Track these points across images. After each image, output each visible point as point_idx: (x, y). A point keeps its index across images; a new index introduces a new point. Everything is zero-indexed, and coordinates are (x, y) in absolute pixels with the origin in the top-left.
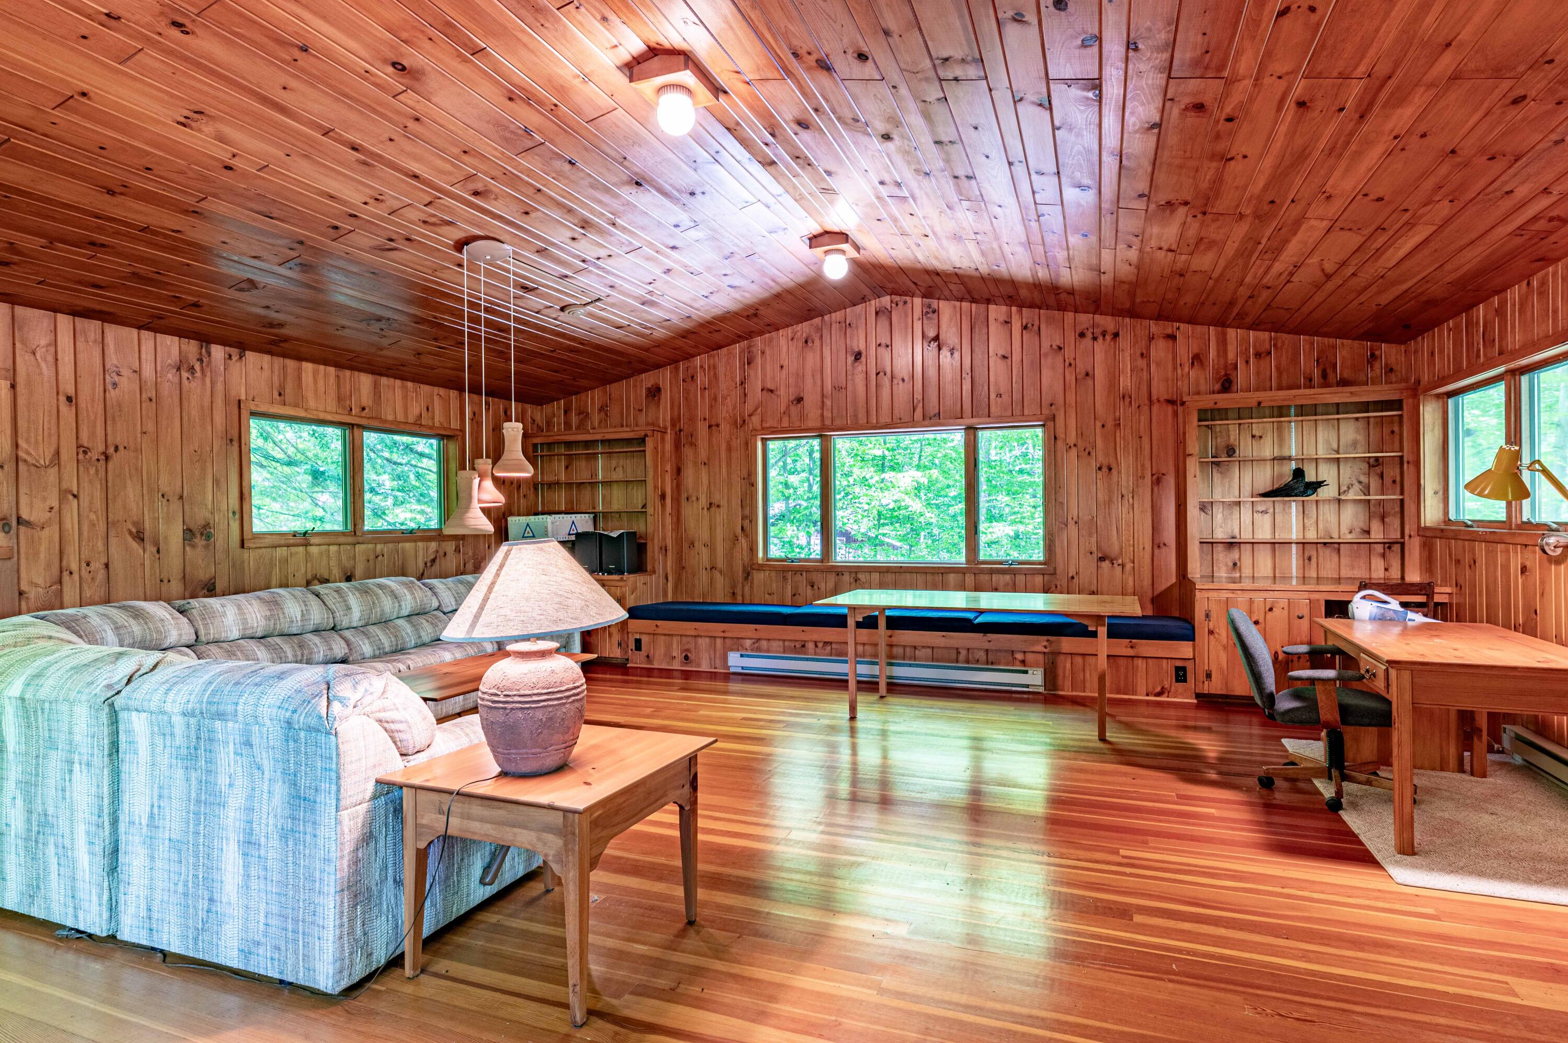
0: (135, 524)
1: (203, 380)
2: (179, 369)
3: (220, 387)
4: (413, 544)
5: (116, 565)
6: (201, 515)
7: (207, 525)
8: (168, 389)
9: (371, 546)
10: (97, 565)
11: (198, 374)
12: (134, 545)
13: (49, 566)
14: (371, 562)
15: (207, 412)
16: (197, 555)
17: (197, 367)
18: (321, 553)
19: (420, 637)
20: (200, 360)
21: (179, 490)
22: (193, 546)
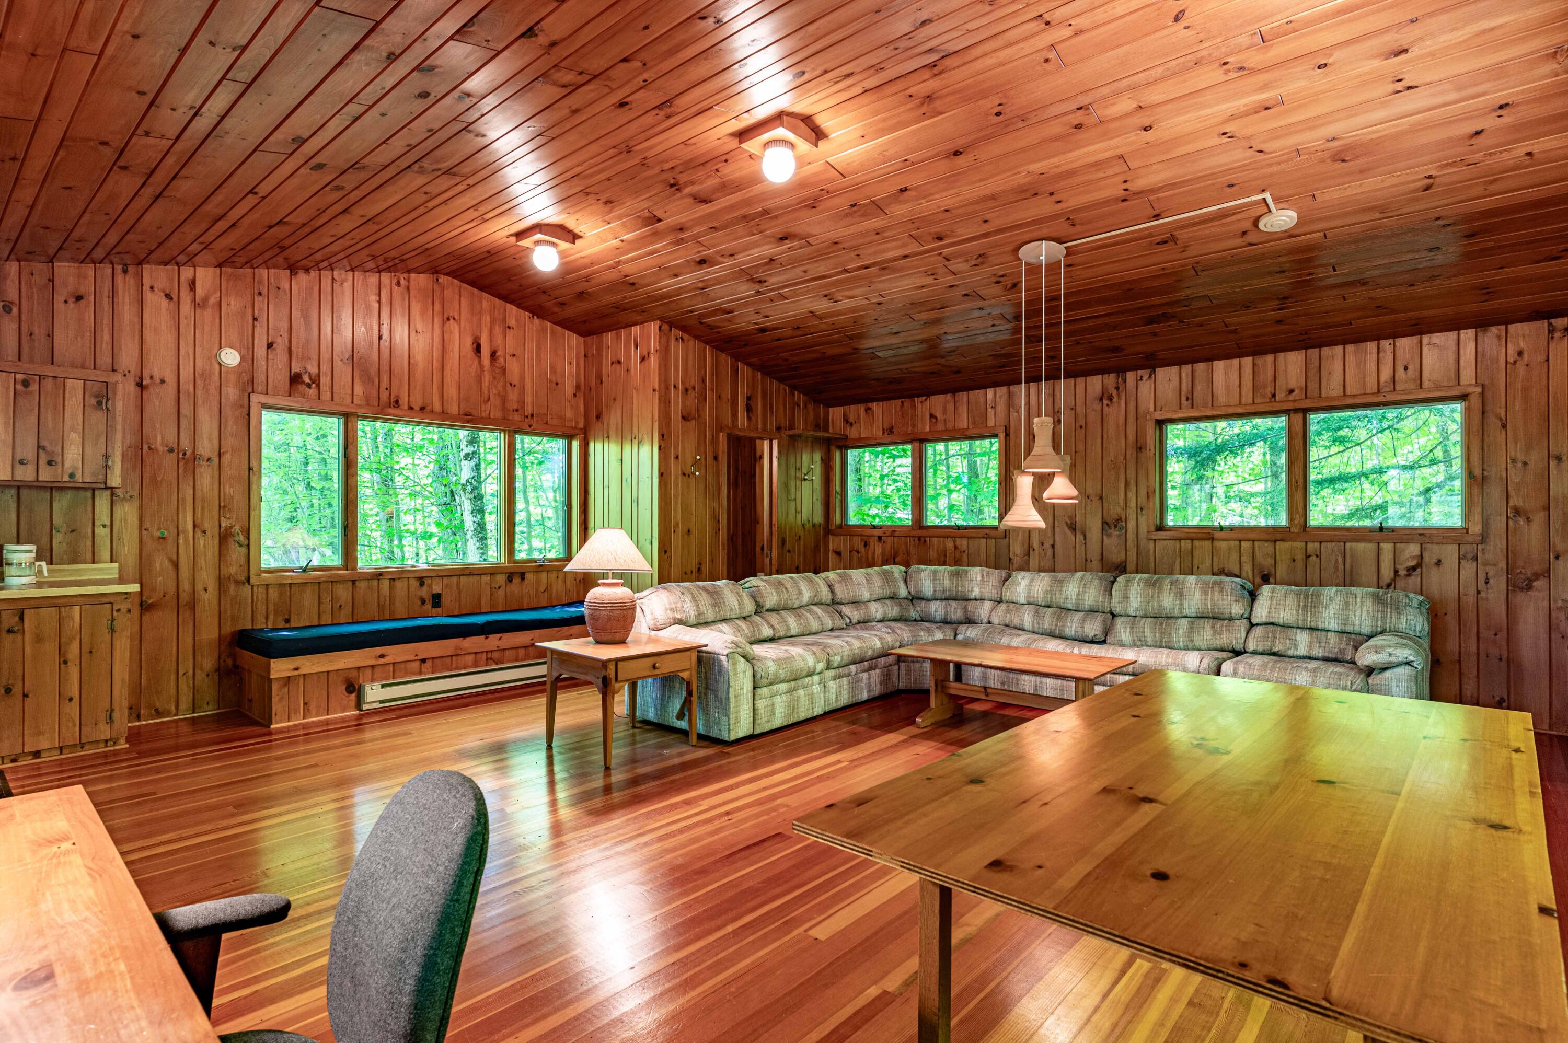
0: (1070, 517)
1: (1119, 403)
2: (1101, 399)
3: (1132, 406)
4: (1371, 546)
5: (1058, 546)
6: (1115, 510)
7: (1119, 520)
8: (1094, 417)
9: (1301, 545)
10: (1047, 545)
11: (1115, 399)
12: (1068, 532)
13: (1023, 544)
14: (1300, 564)
15: (1122, 428)
16: (1113, 542)
17: (1114, 393)
18: (1230, 549)
19: (1192, 641)
20: (1117, 388)
21: (1099, 492)
22: (1109, 535)
